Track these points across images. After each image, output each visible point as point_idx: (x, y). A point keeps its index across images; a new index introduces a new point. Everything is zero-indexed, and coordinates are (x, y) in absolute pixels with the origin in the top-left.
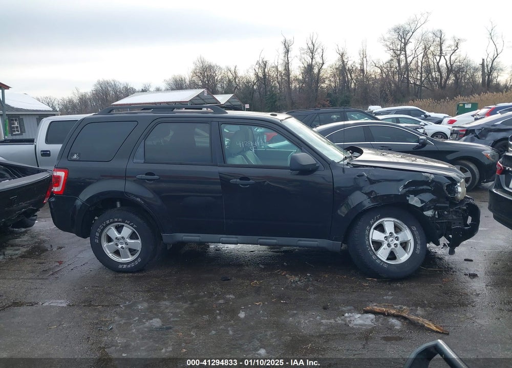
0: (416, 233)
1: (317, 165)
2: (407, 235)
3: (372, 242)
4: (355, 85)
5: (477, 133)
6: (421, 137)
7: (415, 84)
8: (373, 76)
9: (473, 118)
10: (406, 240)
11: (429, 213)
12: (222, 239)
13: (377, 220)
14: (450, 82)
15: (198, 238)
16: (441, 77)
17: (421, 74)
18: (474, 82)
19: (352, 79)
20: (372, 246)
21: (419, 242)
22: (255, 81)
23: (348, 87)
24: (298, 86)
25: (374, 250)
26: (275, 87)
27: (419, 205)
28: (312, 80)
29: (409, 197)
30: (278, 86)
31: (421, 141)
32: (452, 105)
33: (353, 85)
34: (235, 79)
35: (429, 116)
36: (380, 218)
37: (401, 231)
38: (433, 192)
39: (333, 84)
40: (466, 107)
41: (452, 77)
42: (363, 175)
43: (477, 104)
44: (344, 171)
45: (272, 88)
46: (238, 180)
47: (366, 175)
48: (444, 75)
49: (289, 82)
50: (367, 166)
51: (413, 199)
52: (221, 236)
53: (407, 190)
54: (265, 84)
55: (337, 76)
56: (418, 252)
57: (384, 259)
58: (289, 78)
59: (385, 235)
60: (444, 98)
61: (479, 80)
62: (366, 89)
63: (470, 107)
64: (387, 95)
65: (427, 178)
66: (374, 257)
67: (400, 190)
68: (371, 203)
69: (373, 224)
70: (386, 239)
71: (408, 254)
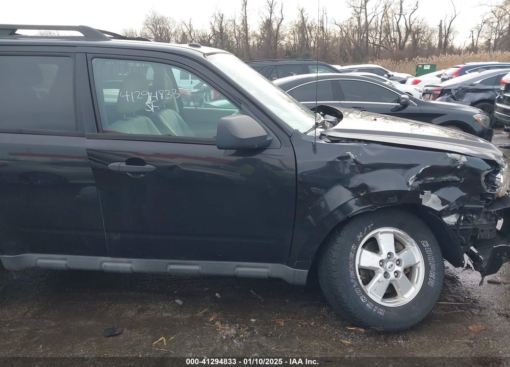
0: (429, 251)
1: (269, 138)
2: (414, 254)
3: (359, 269)
4: (314, 43)
5: (454, 93)
6: (403, 96)
7: (374, 43)
8: (333, 35)
9: (440, 79)
10: (412, 264)
11: (451, 220)
12: (105, 264)
13: (368, 232)
14: (408, 43)
15: (64, 262)
16: (400, 37)
17: (381, 33)
18: (430, 44)
19: (312, 37)
20: (359, 277)
21: (433, 267)
22: (211, 35)
23: (307, 46)
24: (256, 42)
25: (362, 286)
26: (233, 42)
27: (438, 207)
28: (271, 36)
29: (423, 194)
30: (236, 41)
31: (403, 101)
32: (411, 66)
33: (312, 44)
34: (190, 33)
35: (393, 76)
36: (373, 229)
37: (404, 248)
38: (462, 187)
39: (292, 42)
40: (425, 68)
41: (410, 38)
42: (348, 157)
43: (435, 65)
44: (315, 150)
45: (229, 43)
46: (123, 164)
47: (353, 156)
48: (403, 35)
49: (247, 38)
50: (353, 140)
51: (429, 197)
52: (103, 258)
53: (420, 182)
54: (221, 38)
55: (296, 33)
56: (431, 283)
57: (378, 299)
58: (247, 33)
59: (380, 259)
60: (403, 59)
61: (435, 41)
62: (326, 47)
63: (429, 69)
64: (346, 54)
65: (454, 162)
66: (363, 299)
67: (411, 183)
68: (359, 206)
69: (361, 240)
70: (381, 263)
71: (415, 287)
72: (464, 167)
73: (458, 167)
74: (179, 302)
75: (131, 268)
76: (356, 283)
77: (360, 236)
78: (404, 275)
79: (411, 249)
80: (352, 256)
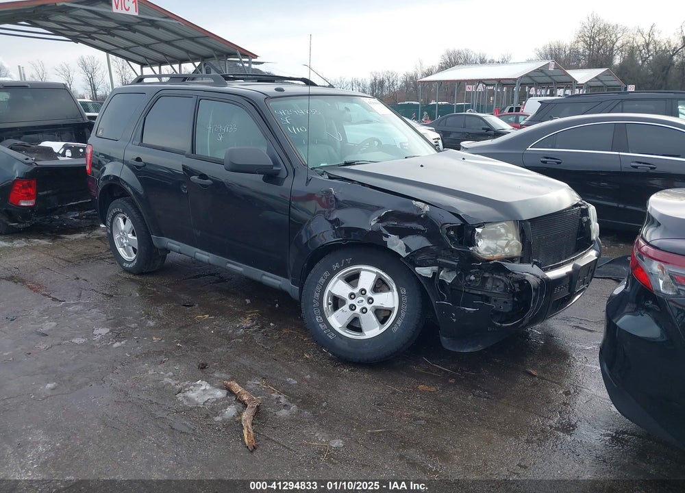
0: (405, 299)
3: (329, 295)
10: (387, 307)
11: (424, 271)
13: (347, 265)
20: (325, 301)
25: (327, 309)
27: (403, 254)
29: (388, 237)
36: (353, 263)
42: (330, 192)
46: (197, 178)
47: (333, 192)
52: (197, 249)
53: (385, 225)
56: (395, 329)
59: (352, 291)
65: (418, 211)
66: (318, 319)
67: (372, 224)
68: (334, 238)
69: (338, 270)
70: (353, 296)
71: (380, 329)
72: (426, 216)
73: (422, 216)
74: (248, 301)
75: (208, 260)
76: (317, 304)
77: (335, 266)
78: (370, 313)
79: (390, 293)
80: (322, 280)
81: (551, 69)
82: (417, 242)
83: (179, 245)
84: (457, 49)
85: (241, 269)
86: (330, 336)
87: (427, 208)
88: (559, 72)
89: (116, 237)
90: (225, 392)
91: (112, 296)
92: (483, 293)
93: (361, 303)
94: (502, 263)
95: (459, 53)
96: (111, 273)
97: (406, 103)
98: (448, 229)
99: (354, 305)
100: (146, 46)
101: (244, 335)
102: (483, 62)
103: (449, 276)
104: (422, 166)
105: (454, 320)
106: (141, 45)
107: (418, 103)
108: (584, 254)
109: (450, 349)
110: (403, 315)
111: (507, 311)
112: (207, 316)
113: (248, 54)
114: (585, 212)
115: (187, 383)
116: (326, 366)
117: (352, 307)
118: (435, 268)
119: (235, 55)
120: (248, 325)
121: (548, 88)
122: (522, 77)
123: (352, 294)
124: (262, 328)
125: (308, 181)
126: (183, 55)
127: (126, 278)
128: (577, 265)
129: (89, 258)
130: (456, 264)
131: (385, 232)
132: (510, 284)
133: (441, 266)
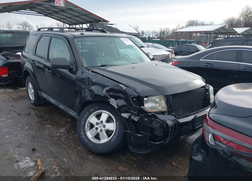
0: (118, 127)
10: (110, 129)
25: (86, 129)
27: (116, 107)
29: (110, 99)
38: (125, 100)
47: (91, 78)
51: (114, 101)
53: (108, 94)
56: (113, 140)
65: (121, 89)
66: (82, 133)
67: (104, 93)
68: (91, 98)
69: (93, 112)
70: (98, 124)
71: (107, 139)
72: (124, 91)
74: (69, 120)
76: (83, 126)
77: (91, 110)
78: (104, 132)
79: (113, 123)
80: (86, 116)
81: (227, 27)
82: (122, 102)
83: (46, 96)
84: (193, 20)
85: (63, 107)
86: (86, 141)
87: (125, 88)
88: (230, 29)
89: (29, 91)
90: (35, 163)
91: (20, 115)
92: (152, 126)
93: (100, 127)
94: (155, 114)
95: (193, 21)
96: (26, 104)
97: (170, 40)
98: (133, 98)
99: (98, 128)
100: (70, 18)
101: (59, 136)
102: (203, 24)
103: (136, 118)
104: (133, 68)
105: (133, 140)
106: (68, 18)
107: (174, 40)
108: (204, 110)
109: (133, 152)
110: (117, 134)
111: (161, 136)
112: (50, 126)
113: (105, 21)
114: (207, 90)
115: (22, 157)
116: (84, 154)
117: (97, 129)
118: (130, 114)
119: (100, 21)
120: (63, 131)
121: (226, 35)
122: (214, 30)
123: (98, 123)
124: (68, 133)
125: (83, 73)
126: (83, 21)
127: (30, 107)
128: (196, 116)
129: (22, 98)
130: (136, 113)
131: (109, 97)
132: (162, 123)
133: (132, 114)
